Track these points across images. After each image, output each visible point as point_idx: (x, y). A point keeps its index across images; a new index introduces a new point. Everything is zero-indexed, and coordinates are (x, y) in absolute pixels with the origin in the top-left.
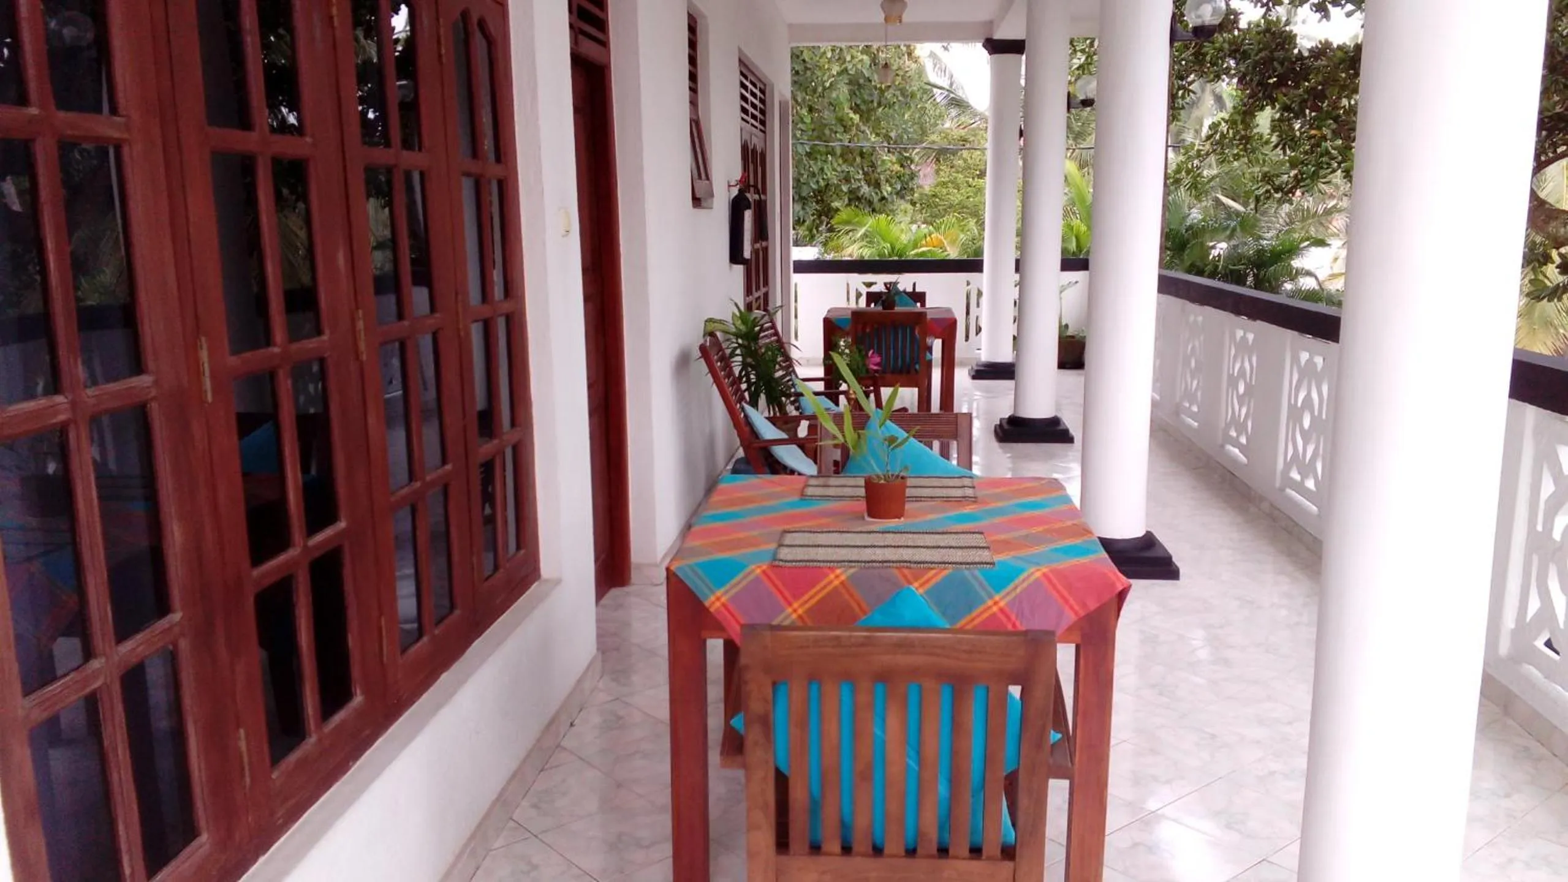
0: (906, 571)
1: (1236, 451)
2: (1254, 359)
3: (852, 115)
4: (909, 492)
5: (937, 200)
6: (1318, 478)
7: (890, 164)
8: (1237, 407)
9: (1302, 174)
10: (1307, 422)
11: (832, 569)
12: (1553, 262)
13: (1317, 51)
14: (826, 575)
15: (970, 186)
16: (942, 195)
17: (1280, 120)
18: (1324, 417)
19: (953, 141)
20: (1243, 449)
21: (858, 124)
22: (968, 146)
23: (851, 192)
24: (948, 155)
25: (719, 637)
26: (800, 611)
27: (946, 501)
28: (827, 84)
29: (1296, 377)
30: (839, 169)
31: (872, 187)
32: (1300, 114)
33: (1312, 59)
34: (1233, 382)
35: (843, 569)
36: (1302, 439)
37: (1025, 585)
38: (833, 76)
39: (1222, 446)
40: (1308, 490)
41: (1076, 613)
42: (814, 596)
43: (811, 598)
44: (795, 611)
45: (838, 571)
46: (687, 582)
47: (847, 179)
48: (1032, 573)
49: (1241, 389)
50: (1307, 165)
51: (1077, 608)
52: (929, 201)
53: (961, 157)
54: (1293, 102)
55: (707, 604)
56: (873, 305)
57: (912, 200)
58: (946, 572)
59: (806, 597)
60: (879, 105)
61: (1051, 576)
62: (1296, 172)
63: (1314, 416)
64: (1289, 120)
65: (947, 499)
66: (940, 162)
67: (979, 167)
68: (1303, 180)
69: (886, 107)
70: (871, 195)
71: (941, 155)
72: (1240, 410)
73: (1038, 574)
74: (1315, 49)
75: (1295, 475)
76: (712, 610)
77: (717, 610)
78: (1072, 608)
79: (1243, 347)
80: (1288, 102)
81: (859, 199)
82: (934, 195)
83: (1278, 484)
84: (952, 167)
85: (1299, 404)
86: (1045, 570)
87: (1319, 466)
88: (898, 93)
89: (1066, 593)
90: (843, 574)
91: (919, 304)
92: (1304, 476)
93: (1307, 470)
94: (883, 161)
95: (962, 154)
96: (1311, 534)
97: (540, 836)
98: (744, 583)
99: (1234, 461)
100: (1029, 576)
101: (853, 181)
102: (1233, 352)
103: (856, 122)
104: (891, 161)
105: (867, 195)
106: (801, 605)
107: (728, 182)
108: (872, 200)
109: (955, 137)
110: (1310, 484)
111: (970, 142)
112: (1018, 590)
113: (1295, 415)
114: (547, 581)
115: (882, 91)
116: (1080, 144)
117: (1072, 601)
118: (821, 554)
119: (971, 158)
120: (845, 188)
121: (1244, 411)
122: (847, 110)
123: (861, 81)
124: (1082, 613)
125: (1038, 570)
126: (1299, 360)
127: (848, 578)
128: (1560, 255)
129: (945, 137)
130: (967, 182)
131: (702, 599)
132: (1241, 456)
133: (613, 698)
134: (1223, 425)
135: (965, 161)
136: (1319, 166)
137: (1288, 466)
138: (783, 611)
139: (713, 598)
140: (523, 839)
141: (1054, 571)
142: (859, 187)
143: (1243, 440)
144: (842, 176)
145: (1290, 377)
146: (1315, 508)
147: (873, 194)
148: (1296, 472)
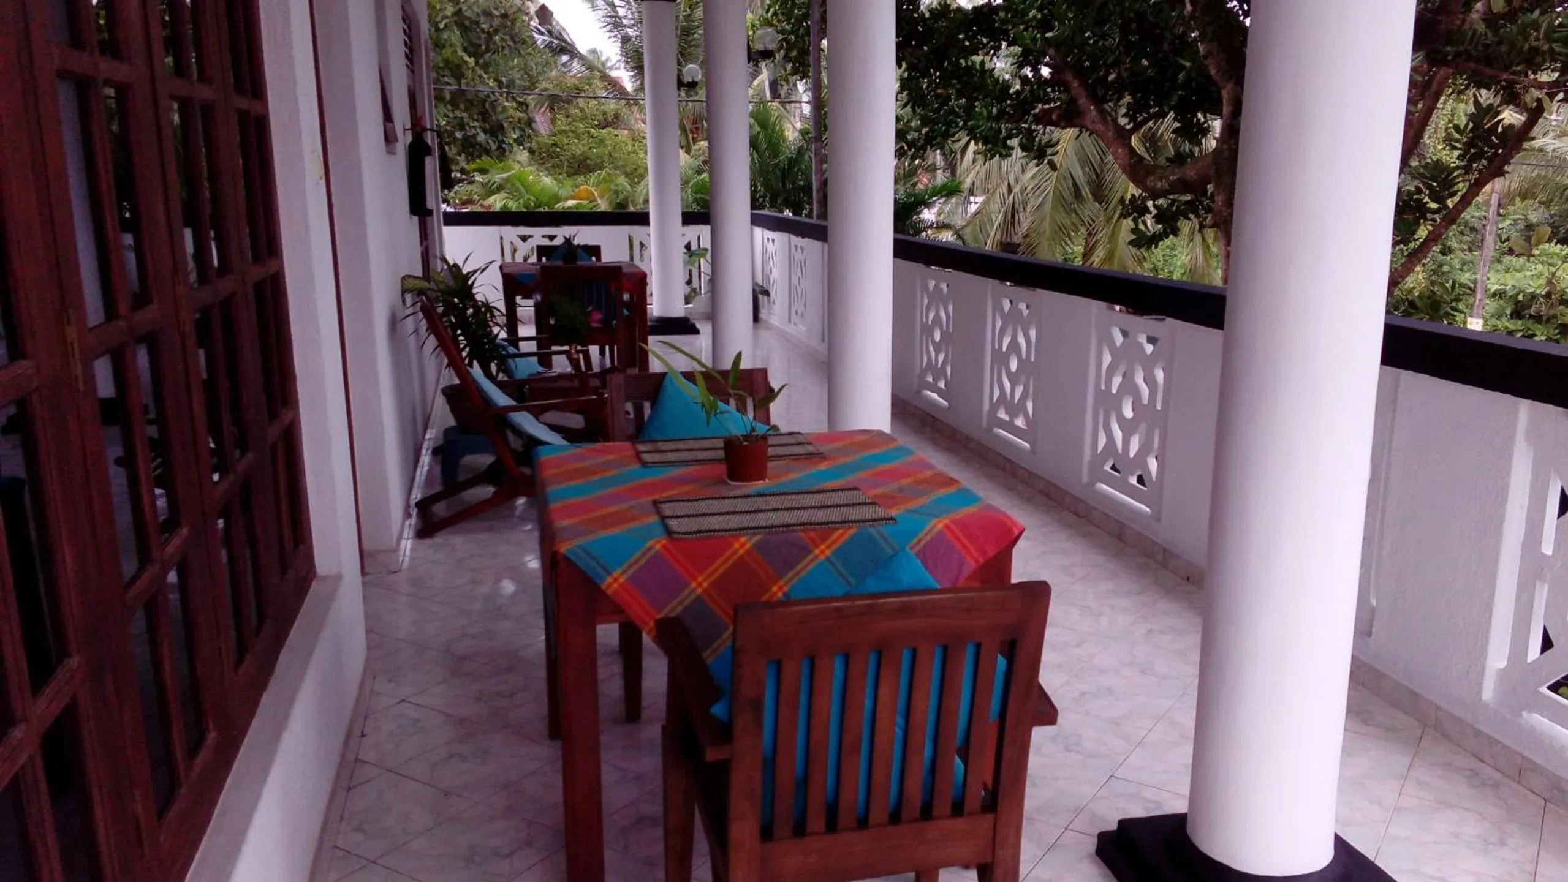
0: (812, 534)
1: (935, 396)
2: (950, 309)
3: (466, 58)
4: (771, 451)
5: (558, 149)
6: (1029, 416)
7: (512, 110)
8: (933, 354)
9: (933, 132)
10: (1014, 365)
11: (737, 538)
12: (1150, 213)
13: (937, 12)
14: (731, 545)
15: (592, 137)
16: (563, 145)
17: (909, 79)
18: (1033, 359)
19: (567, 89)
20: (940, 393)
21: (473, 67)
22: (583, 95)
23: (466, 138)
24: (562, 104)
25: (615, 622)
26: (705, 585)
27: (794, 459)
28: (442, 26)
29: (999, 324)
30: (451, 115)
31: (488, 135)
32: (925, 74)
33: (932, 21)
34: (928, 330)
35: (748, 537)
36: (1009, 380)
37: (929, 537)
38: (447, 17)
39: (919, 392)
40: (1018, 427)
41: (976, 561)
42: (720, 567)
43: (715, 570)
44: (700, 585)
45: (743, 540)
46: (581, 564)
47: (462, 126)
48: (935, 525)
49: (937, 336)
50: (937, 124)
51: (976, 554)
52: (549, 151)
53: (577, 106)
54: (920, 61)
55: (604, 587)
56: (544, 259)
57: (531, 148)
58: (852, 532)
59: (710, 569)
60: (488, 50)
61: (953, 527)
62: (927, 129)
63: (1022, 359)
64: (918, 78)
65: (796, 457)
66: (554, 110)
67: (597, 118)
68: (935, 138)
69: (494, 53)
70: (488, 143)
71: (554, 102)
72: (937, 356)
73: (940, 526)
74: (935, 11)
75: (1002, 415)
76: (609, 592)
77: (615, 593)
78: (972, 556)
79: (937, 298)
80: (916, 61)
81: (473, 146)
82: (554, 144)
83: (984, 423)
84: (568, 117)
85: (1004, 349)
86: (946, 521)
87: (1030, 406)
88: (507, 37)
89: (965, 541)
90: (747, 542)
91: (594, 259)
92: (1013, 415)
93: (1016, 409)
94: (504, 108)
95: (577, 103)
96: (1025, 469)
97: (379, 861)
98: (643, 561)
99: (934, 403)
100: (931, 530)
101: (467, 128)
102: (926, 301)
103: (471, 66)
104: (512, 107)
105: (484, 143)
106: (706, 579)
107: (404, 126)
108: (489, 148)
109: (569, 85)
110: (1020, 422)
111: (585, 91)
112: (923, 543)
113: (1001, 359)
114: (324, 578)
115: (490, 35)
116: (691, 96)
117: (973, 550)
118: (715, 523)
119: (588, 108)
120: (459, 135)
121: (941, 358)
122: (460, 53)
123: (467, 23)
124: (982, 560)
125: (940, 522)
126: (1002, 308)
127: (754, 546)
128: (1155, 206)
129: (557, 85)
130: (589, 132)
131: (598, 581)
132: (941, 400)
133: (397, 701)
134: (918, 371)
135: (582, 110)
136: (949, 125)
137: (994, 408)
138: (687, 585)
139: (609, 580)
140: (360, 868)
141: (954, 521)
142: (474, 134)
143: (942, 384)
144: (455, 122)
145: (993, 323)
146: (1027, 445)
147: (490, 141)
148: (1004, 411)
